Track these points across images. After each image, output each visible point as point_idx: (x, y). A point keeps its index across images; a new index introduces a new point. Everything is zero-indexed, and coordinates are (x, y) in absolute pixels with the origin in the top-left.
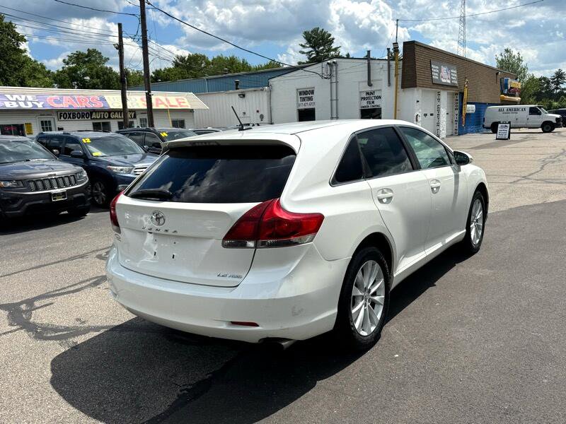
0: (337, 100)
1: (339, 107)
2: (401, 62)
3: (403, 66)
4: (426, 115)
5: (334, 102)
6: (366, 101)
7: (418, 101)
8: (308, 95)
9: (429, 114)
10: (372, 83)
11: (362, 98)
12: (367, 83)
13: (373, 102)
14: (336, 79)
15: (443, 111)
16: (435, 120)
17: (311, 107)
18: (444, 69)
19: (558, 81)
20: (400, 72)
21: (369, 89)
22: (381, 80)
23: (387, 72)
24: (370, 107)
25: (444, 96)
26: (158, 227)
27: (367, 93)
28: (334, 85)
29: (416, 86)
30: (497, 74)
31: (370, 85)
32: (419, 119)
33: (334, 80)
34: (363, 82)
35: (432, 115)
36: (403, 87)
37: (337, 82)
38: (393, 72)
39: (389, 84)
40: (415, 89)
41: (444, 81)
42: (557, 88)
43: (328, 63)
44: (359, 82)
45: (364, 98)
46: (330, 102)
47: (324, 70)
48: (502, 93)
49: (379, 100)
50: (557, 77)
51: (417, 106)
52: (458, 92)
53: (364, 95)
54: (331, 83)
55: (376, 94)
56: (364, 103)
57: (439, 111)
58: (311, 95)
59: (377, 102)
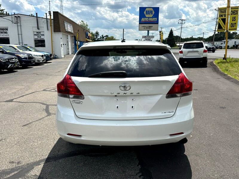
0: (21, 34)
1: (23, 38)
2: (53, 20)
3: (54, 22)
4: (63, 44)
5: (20, 36)
6: (37, 36)
7: (61, 38)
8: (4, 31)
9: (64, 45)
10: (39, 28)
11: (35, 35)
12: (37, 28)
13: (40, 37)
14: (20, 24)
15: (70, 43)
16: (66, 47)
17: (7, 37)
18: (69, 25)
19: (97, 35)
20: (53, 24)
21: (38, 31)
22: (43, 27)
23: (46, 24)
24: (39, 39)
25: (69, 37)
26: (125, 92)
27: (37, 33)
28: (19, 27)
29: (60, 31)
30: (84, 30)
31: (38, 29)
32: (62, 46)
33: (19, 24)
34: (34, 27)
35: (65, 44)
36: (55, 31)
37: (21, 26)
38: (49, 25)
39: (48, 29)
40: (60, 32)
41: (69, 30)
42: (97, 38)
43: (15, 16)
44: (33, 27)
45: (36, 35)
46: (18, 35)
47: (13, 19)
48: (86, 38)
49: (43, 36)
50: (96, 34)
51: (61, 40)
52: (73, 36)
53: (36, 33)
54: (18, 26)
55: (42, 33)
56: (36, 37)
57: (68, 43)
58: (6, 31)
59: (42, 37)
